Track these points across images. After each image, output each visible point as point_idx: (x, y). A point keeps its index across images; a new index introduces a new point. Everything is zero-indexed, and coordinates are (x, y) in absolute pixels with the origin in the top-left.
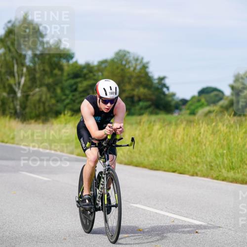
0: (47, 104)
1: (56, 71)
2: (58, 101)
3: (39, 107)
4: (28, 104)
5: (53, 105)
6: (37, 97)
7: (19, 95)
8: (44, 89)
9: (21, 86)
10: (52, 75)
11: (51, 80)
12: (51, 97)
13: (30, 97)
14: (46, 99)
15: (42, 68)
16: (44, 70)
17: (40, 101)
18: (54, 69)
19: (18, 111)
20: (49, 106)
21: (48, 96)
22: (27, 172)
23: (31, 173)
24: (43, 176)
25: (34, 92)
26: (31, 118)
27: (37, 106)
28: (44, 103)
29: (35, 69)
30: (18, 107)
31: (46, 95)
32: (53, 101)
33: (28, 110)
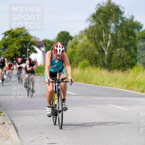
0: (125, 59)
1: (131, 37)
2: (132, 57)
3: (120, 61)
4: (113, 58)
5: (129, 59)
6: (118, 55)
7: (106, 53)
8: (123, 49)
9: (108, 47)
10: (128, 39)
11: (127, 43)
12: (128, 55)
13: (113, 55)
14: (124, 55)
15: (121, 35)
16: (123, 36)
17: (120, 57)
18: (130, 35)
19: (106, 64)
20: (126, 60)
21: (126, 53)
22: (113, 104)
23: (116, 105)
24: (124, 107)
25: (117, 51)
26: (115, 69)
27: (118, 60)
28: (123, 58)
29: (116, 36)
30: (106, 61)
31: (124, 53)
32: (129, 57)
33: (112, 63)
